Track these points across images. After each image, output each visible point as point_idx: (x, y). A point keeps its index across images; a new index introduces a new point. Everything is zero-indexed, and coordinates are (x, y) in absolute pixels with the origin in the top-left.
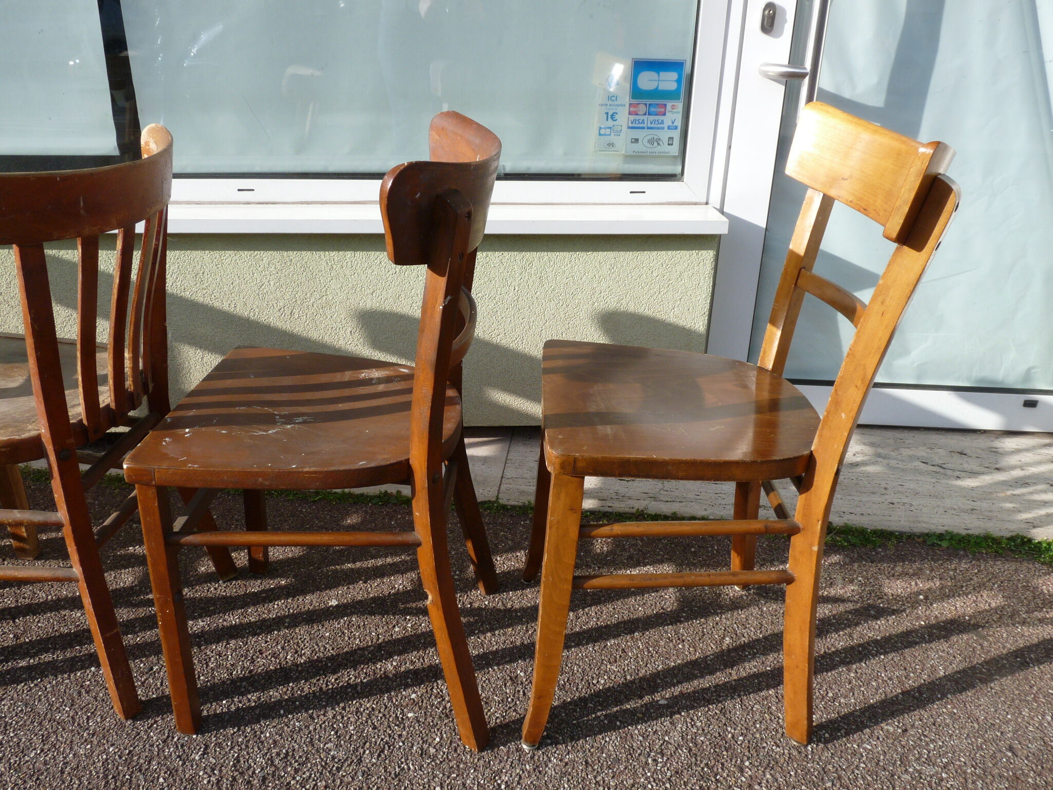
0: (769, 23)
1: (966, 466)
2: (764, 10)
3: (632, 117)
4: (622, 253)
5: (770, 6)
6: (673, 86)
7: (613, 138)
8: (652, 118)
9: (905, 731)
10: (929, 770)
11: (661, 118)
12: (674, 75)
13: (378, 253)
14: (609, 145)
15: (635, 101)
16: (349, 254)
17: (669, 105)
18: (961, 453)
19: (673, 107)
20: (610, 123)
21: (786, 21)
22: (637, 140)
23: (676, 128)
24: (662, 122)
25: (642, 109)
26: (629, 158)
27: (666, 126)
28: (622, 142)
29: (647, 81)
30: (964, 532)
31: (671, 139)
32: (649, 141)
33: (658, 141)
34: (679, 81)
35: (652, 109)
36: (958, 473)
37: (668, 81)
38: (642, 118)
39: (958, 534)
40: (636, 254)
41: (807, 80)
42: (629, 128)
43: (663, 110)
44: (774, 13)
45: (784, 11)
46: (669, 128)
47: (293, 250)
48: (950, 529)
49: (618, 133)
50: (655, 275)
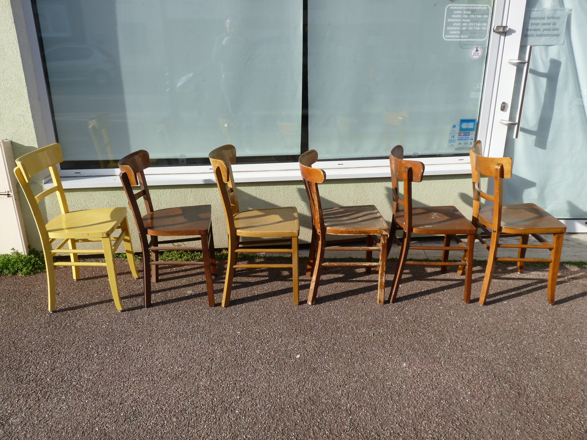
0: (503, 108)
1: (570, 244)
2: (502, 104)
3: (460, 137)
4: (460, 179)
5: (504, 103)
6: (472, 127)
7: (453, 143)
8: (465, 137)
9: (571, 306)
10: (579, 313)
11: (468, 136)
12: (473, 124)
13: (385, 183)
14: (452, 145)
15: (460, 132)
16: (376, 183)
17: (471, 133)
18: (567, 240)
19: (472, 133)
20: (453, 139)
21: (508, 107)
22: (460, 144)
23: (473, 139)
24: (469, 138)
25: (462, 134)
26: (457, 149)
27: (469, 139)
28: (456, 144)
29: (465, 126)
30: (574, 261)
31: (471, 143)
32: (464, 144)
33: (467, 143)
34: (474, 125)
35: (466, 134)
36: (568, 246)
37: (471, 125)
38: (462, 137)
39: (572, 262)
40: (464, 179)
41: (517, 125)
42: (458, 140)
43: (469, 134)
44: (505, 105)
45: (507, 104)
46: (471, 139)
47: (360, 183)
48: (570, 261)
49: (455, 142)
50: (470, 186)
